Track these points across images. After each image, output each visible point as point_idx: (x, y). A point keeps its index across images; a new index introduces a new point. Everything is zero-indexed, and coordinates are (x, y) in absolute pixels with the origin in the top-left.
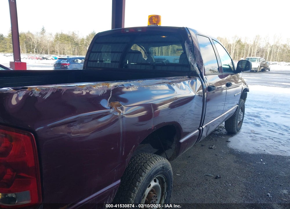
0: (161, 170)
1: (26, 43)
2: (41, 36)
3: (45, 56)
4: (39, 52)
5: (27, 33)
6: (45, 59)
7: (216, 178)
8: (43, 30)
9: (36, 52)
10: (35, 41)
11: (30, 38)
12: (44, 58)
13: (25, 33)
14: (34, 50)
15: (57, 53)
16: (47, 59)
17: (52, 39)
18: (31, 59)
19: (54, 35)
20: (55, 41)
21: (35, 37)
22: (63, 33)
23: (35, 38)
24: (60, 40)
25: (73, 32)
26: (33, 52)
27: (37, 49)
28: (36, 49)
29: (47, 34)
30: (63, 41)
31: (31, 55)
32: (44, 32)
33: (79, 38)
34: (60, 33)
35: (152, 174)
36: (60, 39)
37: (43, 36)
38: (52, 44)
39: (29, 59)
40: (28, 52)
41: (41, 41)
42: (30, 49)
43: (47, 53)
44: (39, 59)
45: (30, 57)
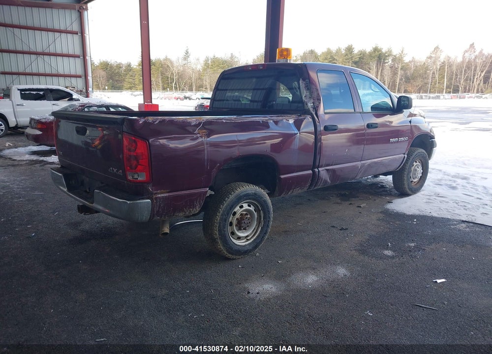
0: (252, 195)
1: (162, 74)
2: (184, 62)
3: (188, 94)
4: (179, 87)
5: (164, 60)
6: (188, 99)
7: (341, 230)
8: (187, 53)
9: (176, 88)
10: (175, 70)
11: (168, 66)
12: (186, 98)
13: (161, 60)
14: (173, 85)
15: (206, 88)
16: (190, 99)
17: (199, 67)
18: (167, 99)
19: (202, 61)
20: (204, 70)
21: (175, 64)
22: (216, 57)
23: (174, 66)
24: (211, 68)
25: (232, 54)
26: (171, 89)
27: (177, 83)
28: (175, 84)
29: (192, 59)
30: (215, 69)
31: (168, 94)
32: (188, 57)
33: (240, 63)
34: (212, 57)
35: (241, 195)
36: (212, 65)
37: (186, 62)
38: (199, 74)
39: (165, 99)
40: (164, 89)
41: (183, 71)
42: (168, 85)
43: (191, 90)
44: (179, 99)
45: (166, 96)
